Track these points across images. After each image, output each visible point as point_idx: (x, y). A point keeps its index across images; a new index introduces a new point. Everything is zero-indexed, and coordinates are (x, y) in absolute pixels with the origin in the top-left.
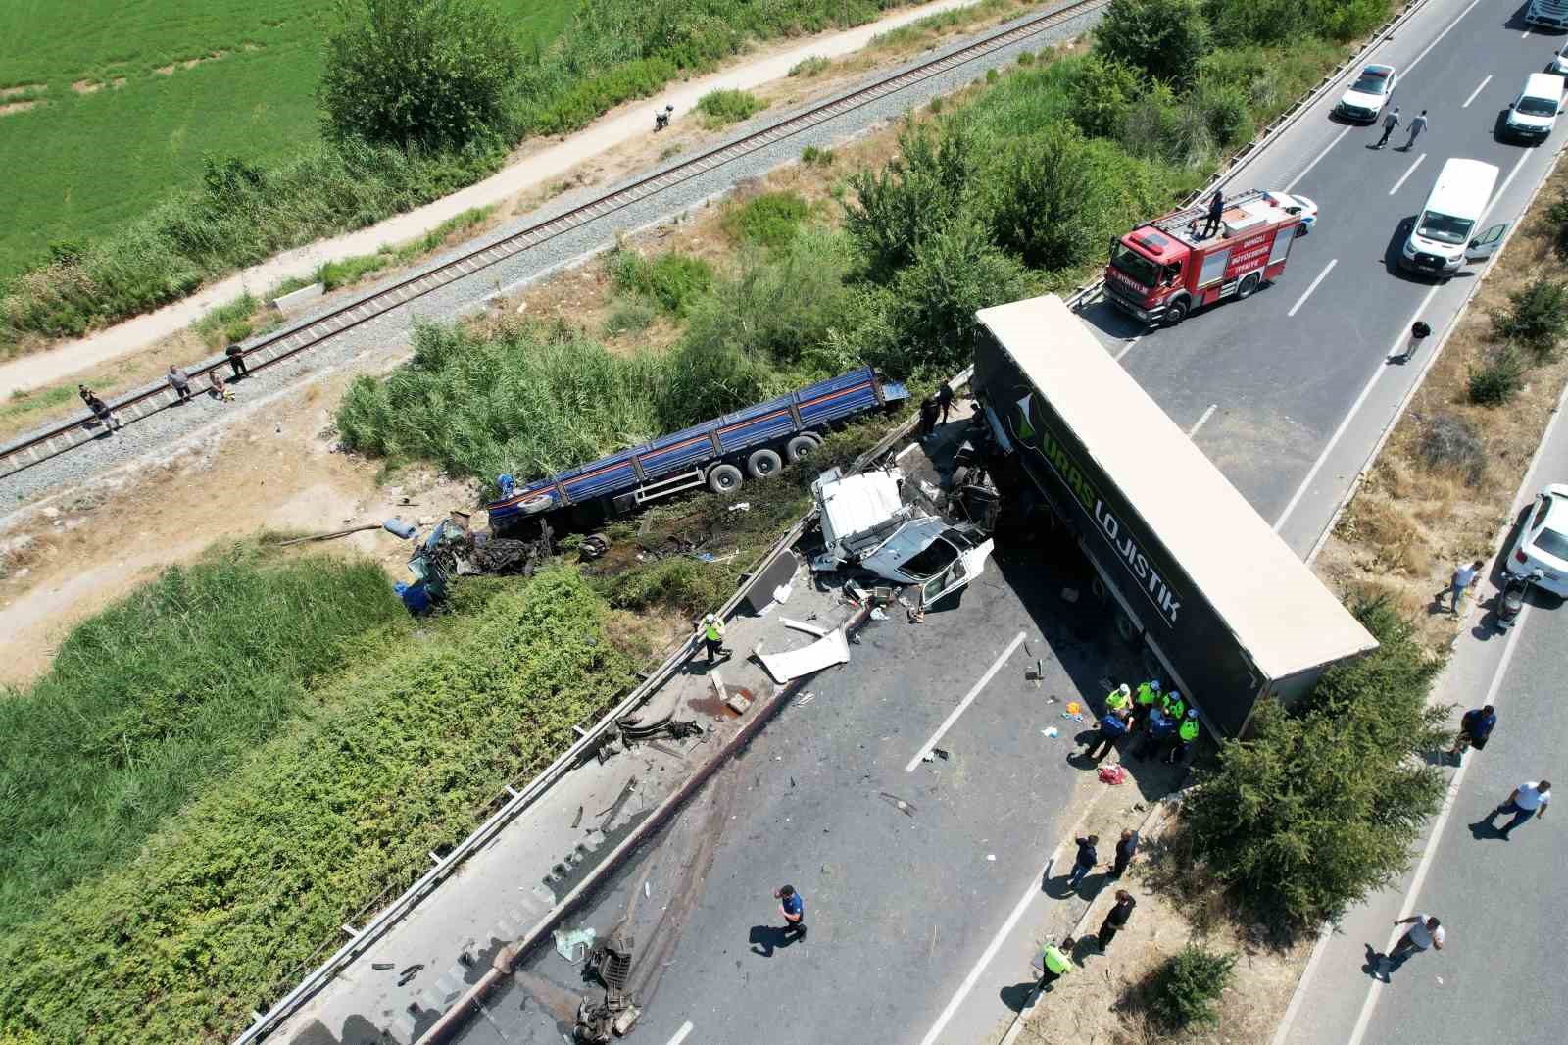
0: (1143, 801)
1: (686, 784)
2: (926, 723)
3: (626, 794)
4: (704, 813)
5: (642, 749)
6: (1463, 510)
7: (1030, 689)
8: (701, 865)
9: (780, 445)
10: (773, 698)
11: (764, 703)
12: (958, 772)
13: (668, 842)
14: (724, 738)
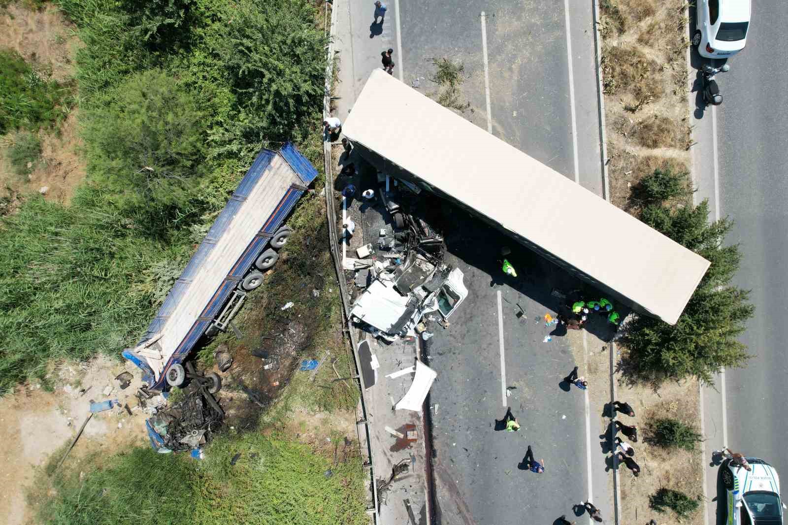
0: (603, 344)
1: (426, 484)
2: (493, 376)
3: (408, 508)
4: (445, 489)
5: (395, 486)
7: (523, 322)
8: (463, 508)
10: (422, 419)
11: (420, 424)
12: (525, 391)
13: (443, 511)
14: (421, 454)
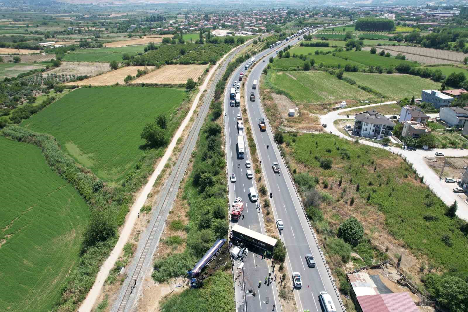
1: (243, 280)
2: (253, 264)
3: (240, 283)
4: (246, 280)
5: (238, 279)
6: (273, 225)
9: (218, 251)
10: (242, 270)
12: (259, 266)
13: (246, 283)
14: (242, 275)
